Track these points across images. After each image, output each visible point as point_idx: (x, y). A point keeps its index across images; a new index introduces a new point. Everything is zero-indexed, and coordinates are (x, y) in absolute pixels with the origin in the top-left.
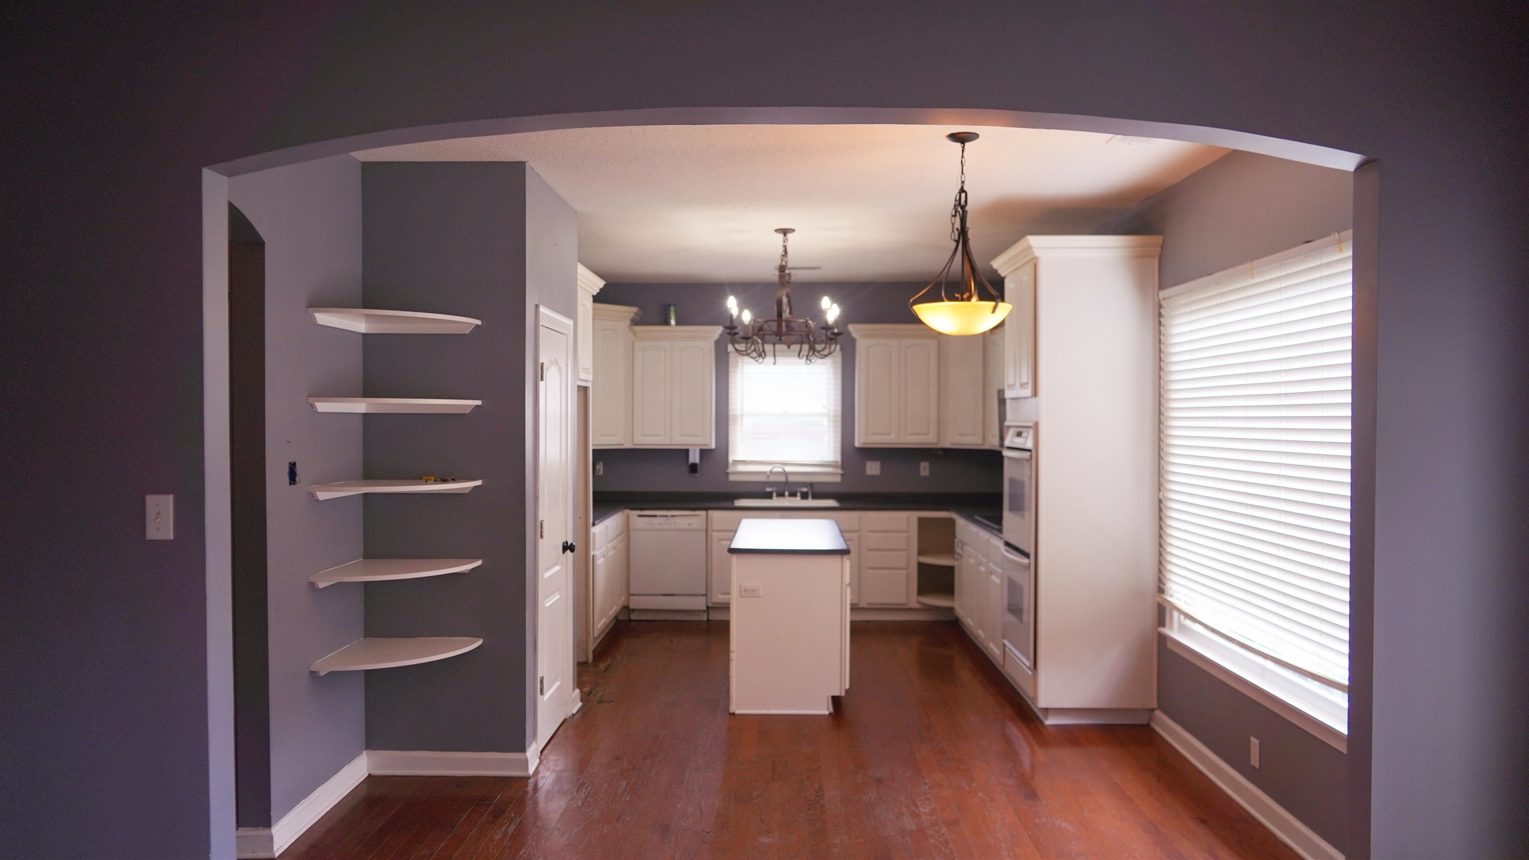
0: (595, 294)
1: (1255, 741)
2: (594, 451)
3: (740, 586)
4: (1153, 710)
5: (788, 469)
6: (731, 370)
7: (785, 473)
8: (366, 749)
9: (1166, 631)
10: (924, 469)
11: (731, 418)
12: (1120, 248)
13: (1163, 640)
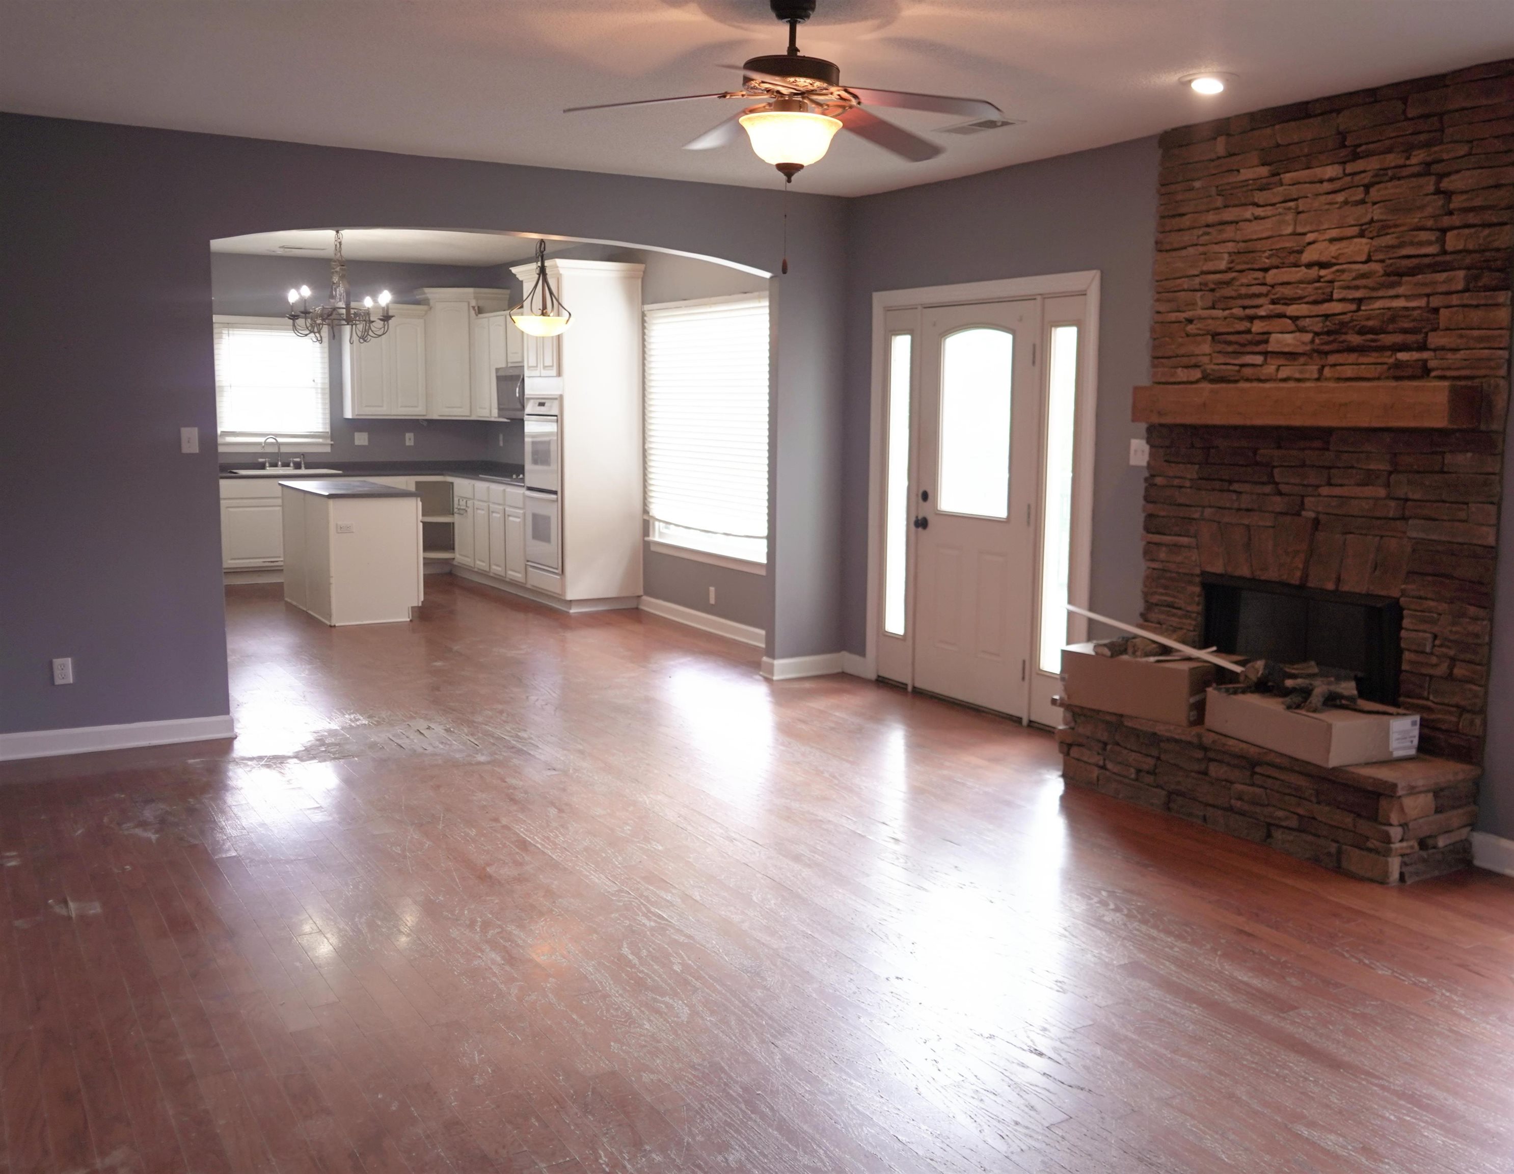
1: (712, 589)
3: (337, 525)
4: (639, 597)
5: (280, 440)
6: (215, 341)
7: (279, 445)
9: (651, 538)
10: (409, 439)
11: (217, 390)
12: (618, 271)
13: (647, 545)
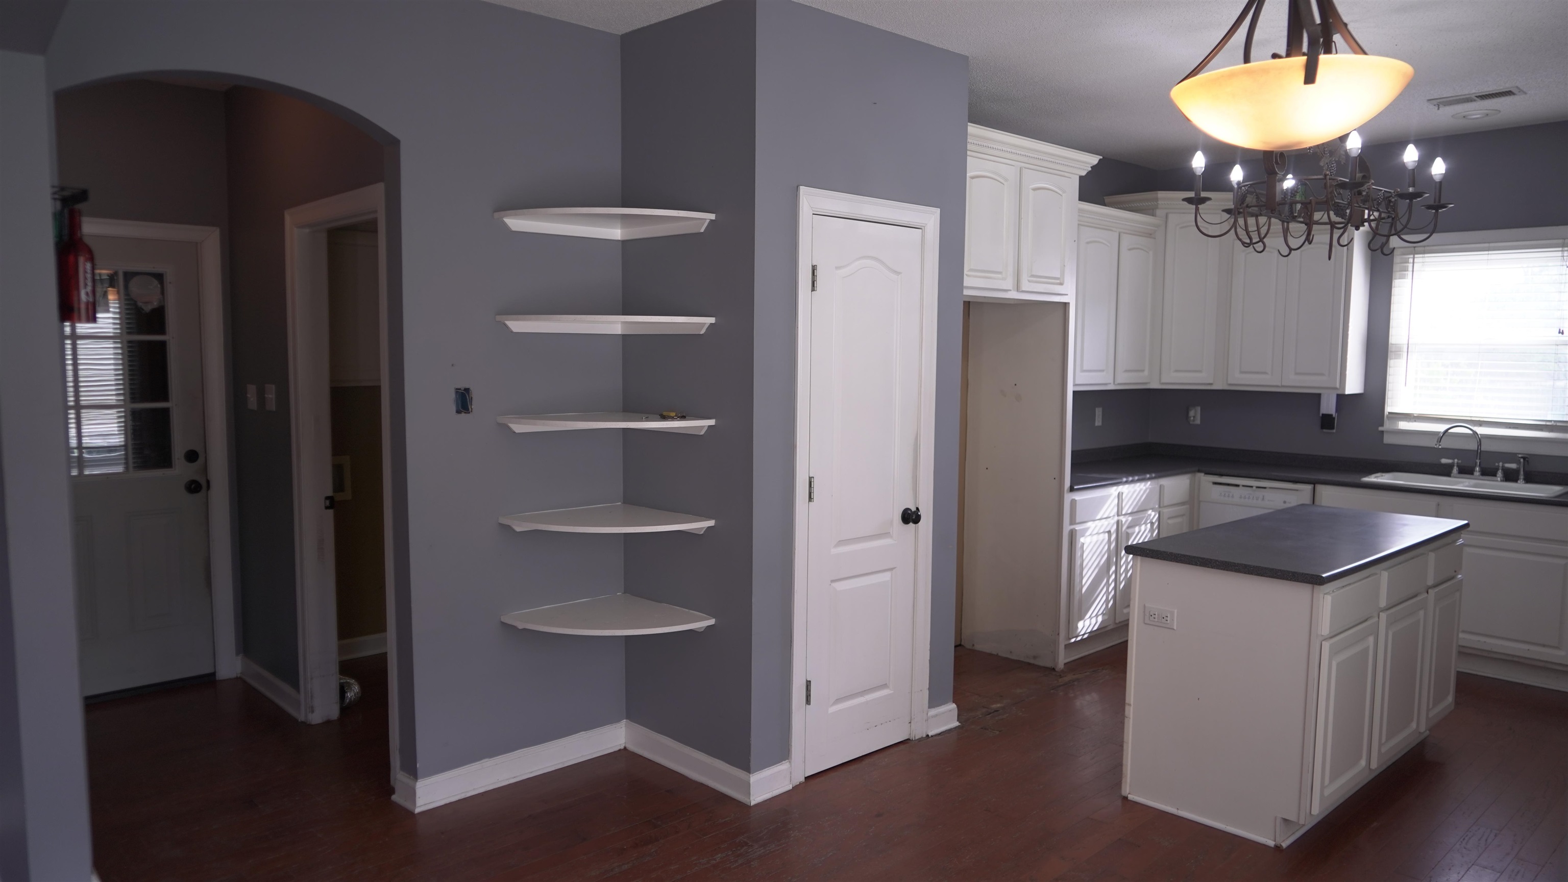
0: (1084, 173)
2: (1075, 393)
3: (1144, 608)
8: (626, 719)
11: (1392, 350)
